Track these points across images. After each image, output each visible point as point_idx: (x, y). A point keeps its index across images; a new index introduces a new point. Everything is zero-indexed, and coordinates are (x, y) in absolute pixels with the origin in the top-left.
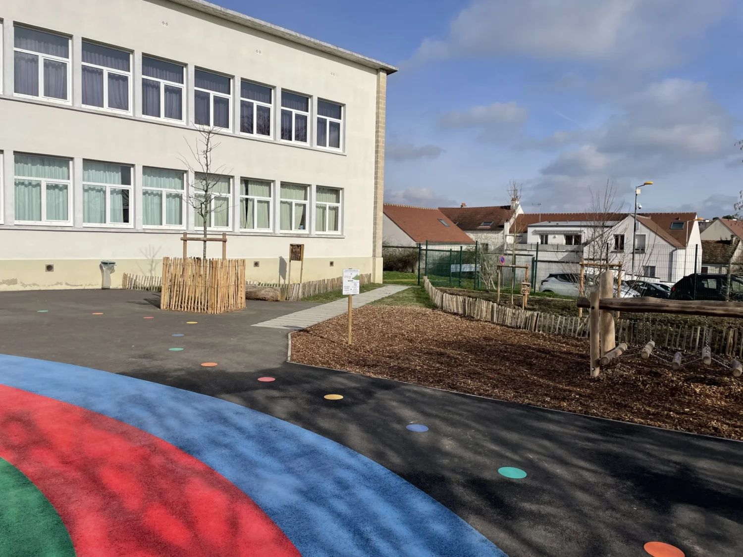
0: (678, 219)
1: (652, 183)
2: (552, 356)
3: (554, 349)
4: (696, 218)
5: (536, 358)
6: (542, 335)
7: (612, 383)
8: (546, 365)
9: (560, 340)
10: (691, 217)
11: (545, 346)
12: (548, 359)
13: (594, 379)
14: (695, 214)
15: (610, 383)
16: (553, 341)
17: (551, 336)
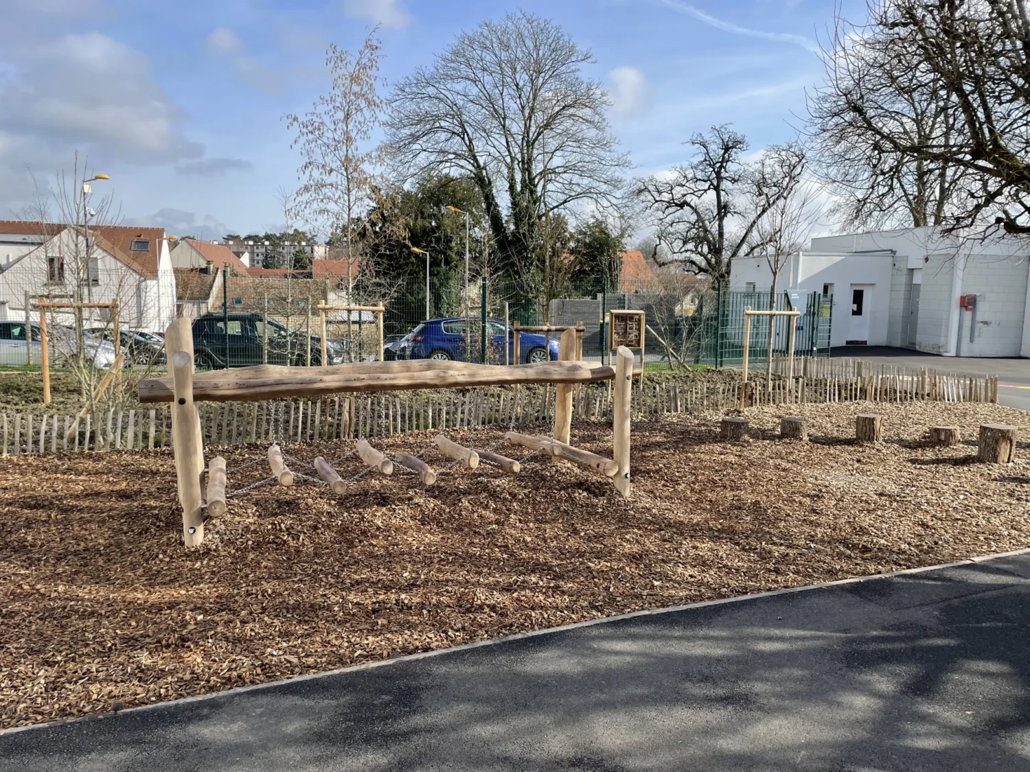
0: (140, 236)
1: (107, 177)
2: (63, 510)
3: (55, 491)
4: (165, 236)
5: (28, 524)
6: (9, 461)
7: (237, 550)
8: (62, 539)
9: (57, 466)
10: (158, 233)
11: (34, 490)
12: (57, 522)
13: (197, 551)
14: (162, 231)
15: (233, 551)
16: (41, 472)
17: (30, 460)
